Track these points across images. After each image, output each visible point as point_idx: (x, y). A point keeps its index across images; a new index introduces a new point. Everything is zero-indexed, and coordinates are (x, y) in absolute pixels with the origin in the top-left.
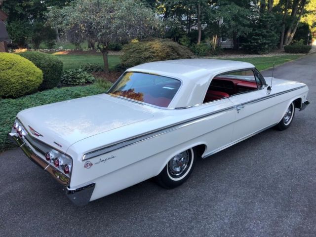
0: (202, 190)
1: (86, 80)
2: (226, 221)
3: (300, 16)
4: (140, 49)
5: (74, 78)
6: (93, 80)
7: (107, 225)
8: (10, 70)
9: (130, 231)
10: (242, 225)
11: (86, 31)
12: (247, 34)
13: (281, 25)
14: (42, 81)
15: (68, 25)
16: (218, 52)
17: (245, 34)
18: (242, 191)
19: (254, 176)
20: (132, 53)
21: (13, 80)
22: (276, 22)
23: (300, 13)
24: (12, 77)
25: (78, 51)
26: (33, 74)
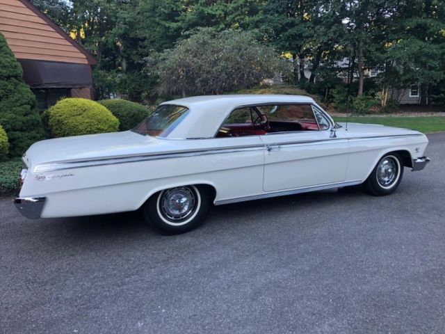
8: (80, 116)
12: (438, 81)
16: (393, 111)
24: (80, 124)
26: (105, 122)
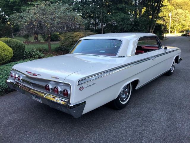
0: (140, 109)
1: (39, 56)
2: (163, 124)
3: (156, 20)
4: (72, 36)
5: (31, 55)
6: (43, 56)
7: (87, 134)
9: (105, 136)
10: (174, 126)
11: (37, 26)
12: (130, 29)
13: (147, 24)
14: (13, 56)
15: (26, 23)
17: (129, 29)
18: (164, 107)
19: (167, 99)
20: (67, 38)
22: (144, 22)
23: (156, 18)
25: (28, 42)
26: (7, 51)
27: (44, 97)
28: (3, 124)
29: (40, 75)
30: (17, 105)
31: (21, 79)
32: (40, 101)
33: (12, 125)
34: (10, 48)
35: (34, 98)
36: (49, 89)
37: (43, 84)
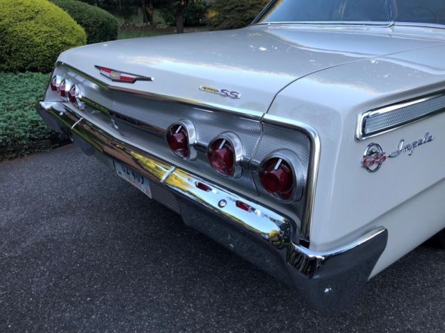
4: (242, 6)
8: (32, 22)
20: (229, 11)
21: (37, 40)
24: (35, 34)
25: (128, 27)
26: (71, 32)
27: (164, 178)
28: (19, 252)
29: (149, 79)
30: (78, 185)
31: (81, 100)
32: (145, 189)
33: (49, 258)
34: (79, 27)
35: (124, 176)
36: (184, 146)
37: (162, 121)
